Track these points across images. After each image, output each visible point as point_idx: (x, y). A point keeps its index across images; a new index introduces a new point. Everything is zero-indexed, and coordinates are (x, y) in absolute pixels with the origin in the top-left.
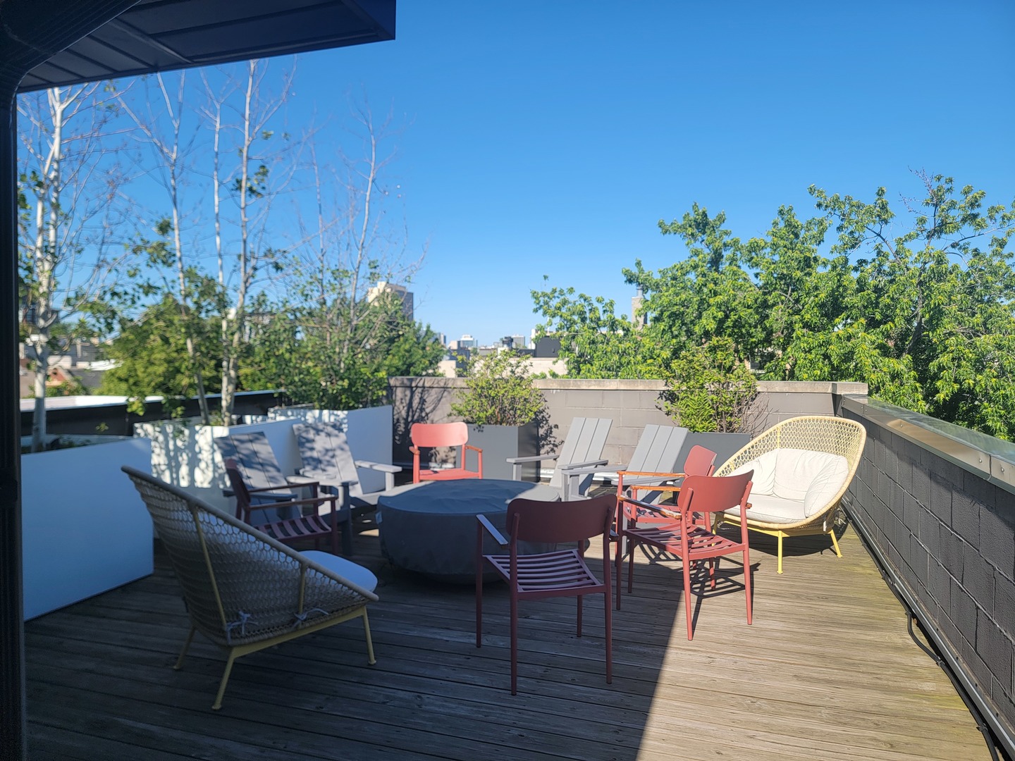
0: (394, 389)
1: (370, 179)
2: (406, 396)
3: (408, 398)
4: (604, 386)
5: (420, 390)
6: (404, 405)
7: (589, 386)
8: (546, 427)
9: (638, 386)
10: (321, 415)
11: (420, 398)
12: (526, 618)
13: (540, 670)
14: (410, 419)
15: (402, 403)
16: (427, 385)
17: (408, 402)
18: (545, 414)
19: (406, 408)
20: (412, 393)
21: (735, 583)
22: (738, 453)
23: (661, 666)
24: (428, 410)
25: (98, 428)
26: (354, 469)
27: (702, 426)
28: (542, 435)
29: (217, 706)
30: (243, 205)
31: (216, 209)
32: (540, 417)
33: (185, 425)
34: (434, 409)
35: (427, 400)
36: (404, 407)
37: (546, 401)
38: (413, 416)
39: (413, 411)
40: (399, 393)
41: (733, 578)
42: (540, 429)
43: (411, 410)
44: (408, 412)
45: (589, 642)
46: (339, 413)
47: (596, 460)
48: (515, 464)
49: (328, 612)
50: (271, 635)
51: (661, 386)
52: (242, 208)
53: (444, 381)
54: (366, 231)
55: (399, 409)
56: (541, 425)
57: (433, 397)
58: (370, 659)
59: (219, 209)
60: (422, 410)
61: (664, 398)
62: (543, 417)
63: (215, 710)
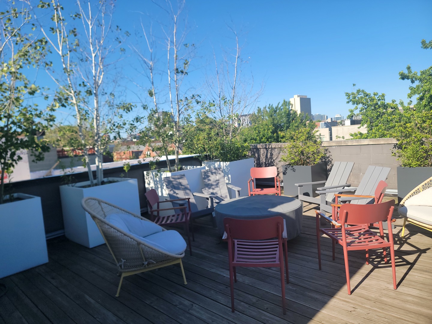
0: (260, 149)
1: (237, 57)
2: (265, 152)
3: (266, 153)
4: (360, 143)
5: (270, 149)
6: (264, 156)
7: (353, 143)
8: (330, 165)
9: (380, 142)
10: (220, 163)
11: (270, 153)
12: (268, 269)
13: (254, 300)
14: (267, 163)
15: (263, 156)
16: (273, 147)
17: (265, 155)
18: (330, 158)
19: (265, 158)
20: (267, 151)
21: (404, 260)
22: (426, 182)
23: (321, 309)
24: (274, 159)
25: (120, 175)
26: (227, 188)
27: (415, 164)
28: (329, 169)
29: (117, 295)
30: (175, 80)
31: (169, 82)
32: (327, 160)
33: (158, 171)
34: (277, 158)
35: (273, 154)
36: (264, 157)
37: (330, 152)
38: (268, 161)
39: (268, 159)
40: (262, 151)
41: (405, 257)
42: (328, 166)
43: (267, 159)
44: (266, 160)
45: (291, 287)
46: (227, 163)
47: (344, 184)
48: (299, 186)
49: (156, 262)
50: (136, 269)
51: (395, 141)
52: (175, 81)
53: (280, 145)
54: (235, 81)
55: (262, 158)
56: (328, 164)
57: (276, 153)
58: (184, 282)
59: (170, 82)
60: (271, 158)
61: (397, 148)
62: (329, 160)
63: (116, 297)
